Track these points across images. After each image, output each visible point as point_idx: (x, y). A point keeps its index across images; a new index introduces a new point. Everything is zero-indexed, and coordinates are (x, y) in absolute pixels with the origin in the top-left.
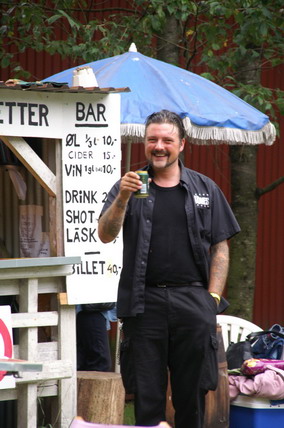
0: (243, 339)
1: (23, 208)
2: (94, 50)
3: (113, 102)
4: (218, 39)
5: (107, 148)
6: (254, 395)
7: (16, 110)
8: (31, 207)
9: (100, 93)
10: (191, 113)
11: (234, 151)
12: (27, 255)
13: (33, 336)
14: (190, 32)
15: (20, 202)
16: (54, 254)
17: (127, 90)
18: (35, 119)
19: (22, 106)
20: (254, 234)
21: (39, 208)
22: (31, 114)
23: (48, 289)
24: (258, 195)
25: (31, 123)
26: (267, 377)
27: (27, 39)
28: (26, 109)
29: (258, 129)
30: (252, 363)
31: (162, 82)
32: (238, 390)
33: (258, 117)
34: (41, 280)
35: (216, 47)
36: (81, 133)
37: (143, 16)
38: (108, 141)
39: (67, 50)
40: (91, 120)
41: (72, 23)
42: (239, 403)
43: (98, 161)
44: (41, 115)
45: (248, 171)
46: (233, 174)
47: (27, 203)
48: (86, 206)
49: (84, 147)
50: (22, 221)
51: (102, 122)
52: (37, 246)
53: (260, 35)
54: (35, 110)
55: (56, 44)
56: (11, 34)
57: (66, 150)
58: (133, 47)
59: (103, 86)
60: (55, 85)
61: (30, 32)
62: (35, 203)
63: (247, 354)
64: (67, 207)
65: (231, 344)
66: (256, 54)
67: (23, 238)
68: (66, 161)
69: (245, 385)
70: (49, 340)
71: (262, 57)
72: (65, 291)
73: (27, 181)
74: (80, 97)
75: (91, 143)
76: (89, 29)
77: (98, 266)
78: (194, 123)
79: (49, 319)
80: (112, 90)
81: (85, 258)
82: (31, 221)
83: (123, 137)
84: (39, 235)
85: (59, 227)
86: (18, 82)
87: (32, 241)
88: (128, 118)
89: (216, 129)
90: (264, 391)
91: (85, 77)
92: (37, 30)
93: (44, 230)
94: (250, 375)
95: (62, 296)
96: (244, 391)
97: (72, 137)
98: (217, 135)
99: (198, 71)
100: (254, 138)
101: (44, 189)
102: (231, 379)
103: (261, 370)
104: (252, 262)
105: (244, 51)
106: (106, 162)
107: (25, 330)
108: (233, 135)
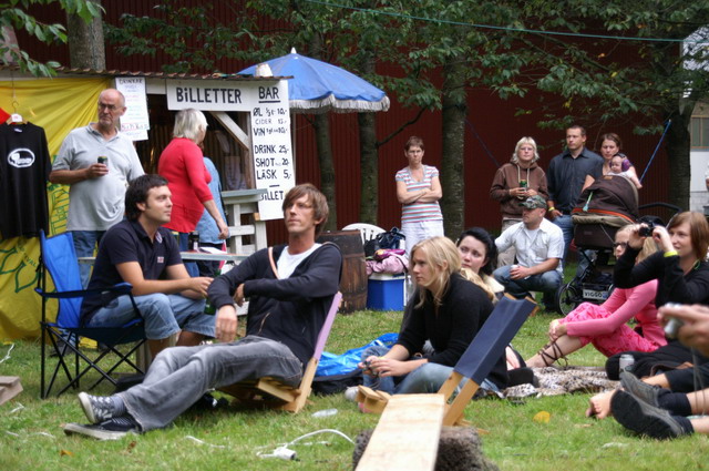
0: (374, 238)
1: (227, 158)
2: (267, 54)
3: (284, 85)
4: (348, 46)
5: (281, 116)
6: (382, 272)
7: (220, 94)
8: (232, 157)
9: (274, 80)
10: (335, 91)
11: (360, 116)
12: (231, 189)
13: (239, 241)
14: (328, 42)
15: (225, 154)
16: (249, 187)
17: (292, 77)
18: (232, 99)
19: (223, 90)
20: (376, 171)
21: (238, 158)
22: (230, 95)
23: (246, 211)
24: (377, 146)
25: (229, 101)
26: (390, 260)
27: (223, 50)
28: (226, 93)
29: (378, 100)
30: (381, 252)
31: (315, 73)
32: (372, 269)
33: (378, 92)
34: (242, 205)
35: (346, 50)
36: (263, 107)
37: (297, 32)
38: (281, 112)
39: (249, 56)
40: (269, 98)
41: (252, 36)
42: (373, 277)
43: (275, 125)
44: (236, 96)
45: (370, 131)
46: (361, 133)
47: (229, 155)
48: (269, 155)
49: (265, 116)
50: (227, 167)
51: (276, 99)
52: (238, 183)
53: (374, 41)
54: (232, 93)
55: (241, 52)
56: (211, 49)
57: (253, 119)
58: (294, 51)
59: (276, 76)
60: (245, 76)
61: (224, 46)
62: (235, 154)
63: (377, 247)
64: (256, 156)
65: (366, 241)
66: (372, 54)
67: (228, 178)
68: (254, 126)
69: (377, 267)
70: (249, 243)
71: (376, 56)
72: (258, 211)
73: (228, 140)
74: (261, 83)
75: (270, 113)
76: (263, 40)
77: (279, 194)
78: (337, 98)
79: (248, 230)
80: (282, 77)
81: (270, 190)
82: (233, 166)
83: (291, 110)
84: (238, 176)
85: (251, 170)
86: (220, 75)
87: (234, 180)
88: (293, 96)
89: (351, 101)
90: (389, 269)
91: (265, 70)
92: (228, 45)
93: (241, 172)
94: (379, 259)
95: (256, 214)
96: (376, 270)
97: (258, 110)
98: (352, 105)
99: (338, 65)
100: (376, 107)
101: (240, 145)
102: (367, 263)
103: (386, 256)
104: (376, 189)
105: (364, 52)
106: (281, 126)
107: (233, 237)
108: (363, 105)
